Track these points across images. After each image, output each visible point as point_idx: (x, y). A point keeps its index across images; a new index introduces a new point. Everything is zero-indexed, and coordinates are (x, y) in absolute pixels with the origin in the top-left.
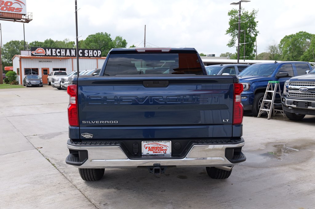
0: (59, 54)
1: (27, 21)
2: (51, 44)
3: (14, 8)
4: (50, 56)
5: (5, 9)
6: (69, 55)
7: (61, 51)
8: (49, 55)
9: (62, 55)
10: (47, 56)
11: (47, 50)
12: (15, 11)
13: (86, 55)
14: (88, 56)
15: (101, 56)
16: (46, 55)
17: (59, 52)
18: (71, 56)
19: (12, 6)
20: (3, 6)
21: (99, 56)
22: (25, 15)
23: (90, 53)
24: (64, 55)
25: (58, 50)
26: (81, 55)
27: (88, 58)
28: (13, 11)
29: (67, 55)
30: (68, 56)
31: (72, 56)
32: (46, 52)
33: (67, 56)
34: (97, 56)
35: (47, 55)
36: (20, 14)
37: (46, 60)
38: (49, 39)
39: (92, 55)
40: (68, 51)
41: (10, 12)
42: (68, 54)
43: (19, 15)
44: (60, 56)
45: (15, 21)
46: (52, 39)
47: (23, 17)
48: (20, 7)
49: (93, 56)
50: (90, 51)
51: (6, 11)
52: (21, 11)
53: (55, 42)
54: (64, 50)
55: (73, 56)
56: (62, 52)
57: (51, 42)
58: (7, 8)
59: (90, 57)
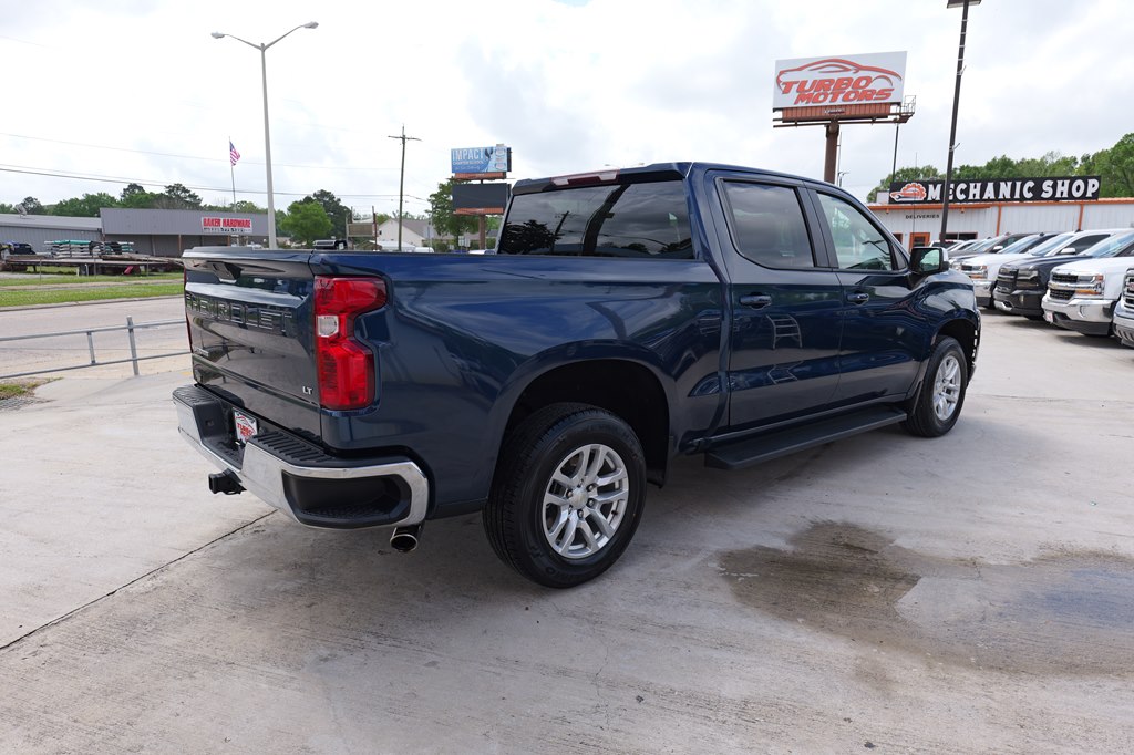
0: (961, 197)
1: (904, 118)
2: (1003, 171)
3: (873, 91)
4: (938, 202)
5: (852, 96)
6: (993, 197)
7: (968, 187)
8: (934, 201)
9: (971, 197)
10: (929, 202)
11: (931, 186)
12: (876, 99)
13: (1044, 195)
14: (1053, 198)
15: (1096, 195)
16: (925, 201)
17: (962, 191)
18: (997, 199)
19: (870, 87)
20: (850, 89)
21: (1089, 195)
22: (899, 104)
23: (1059, 188)
24: (977, 197)
25: (963, 186)
26: (1028, 195)
27: (1051, 204)
28: (871, 99)
29: (985, 197)
30: (989, 200)
31: (1001, 200)
32: (927, 192)
33: (985, 200)
34: (1084, 197)
35: (929, 199)
36: (885, 104)
37: (926, 212)
38: (999, 157)
39: (1065, 195)
40: (990, 186)
41: (864, 102)
42: (990, 193)
43: (883, 107)
44: (966, 200)
45: (873, 122)
46: (1007, 157)
47: (894, 109)
48: (889, 87)
49: (1071, 196)
50: (1060, 183)
51: (855, 102)
52: (888, 95)
53: (1018, 164)
54: (979, 185)
55: (1005, 200)
56: (972, 191)
57: (1006, 163)
58: (856, 93)
59: (1058, 199)
